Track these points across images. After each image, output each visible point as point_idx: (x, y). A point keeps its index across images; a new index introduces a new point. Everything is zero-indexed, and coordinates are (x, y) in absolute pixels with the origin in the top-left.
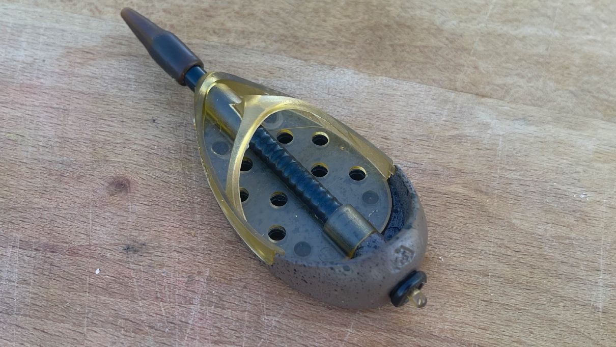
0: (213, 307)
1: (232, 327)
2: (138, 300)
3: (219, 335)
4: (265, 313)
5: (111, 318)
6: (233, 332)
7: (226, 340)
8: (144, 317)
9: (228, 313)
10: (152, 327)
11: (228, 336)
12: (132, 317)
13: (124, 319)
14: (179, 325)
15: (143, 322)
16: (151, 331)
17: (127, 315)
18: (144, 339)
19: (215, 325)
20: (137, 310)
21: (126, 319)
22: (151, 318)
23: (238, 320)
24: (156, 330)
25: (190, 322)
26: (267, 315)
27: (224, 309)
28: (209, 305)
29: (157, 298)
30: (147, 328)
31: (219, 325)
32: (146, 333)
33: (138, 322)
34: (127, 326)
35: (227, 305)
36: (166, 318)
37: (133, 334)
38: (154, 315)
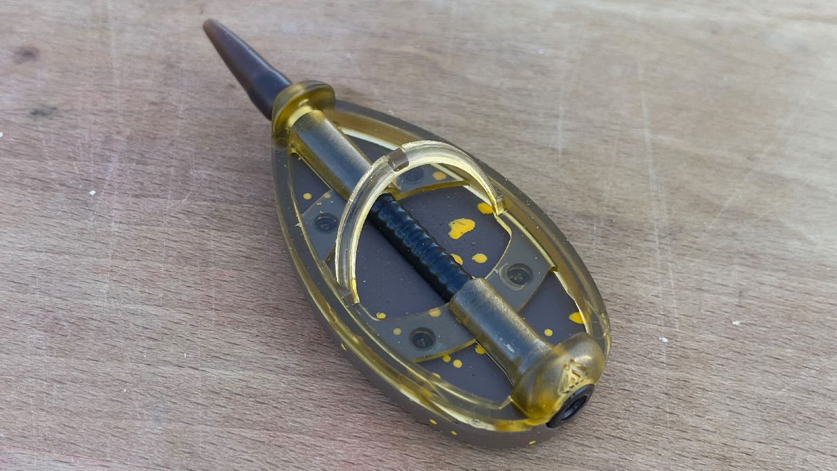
0: (134, 164)
1: (156, 181)
2: (47, 160)
3: (141, 189)
4: (194, 167)
5: (15, 178)
6: (157, 186)
7: (149, 193)
8: (54, 176)
9: (151, 169)
10: (64, 185)
11: (151, 190)
12: (39, 175)
13: (30, 178)
14: (94, 182)
15: (52, 180)
16: (62, 188)
17: (35, 174)
18: (53, 196)
19: (136, 180)
20: (46, 169)
21: (32, 178)
22: (63, 176)
23: (162, 175)
24: (68, 187)
25: (107, 178)
26: (196, 169)
27: (146, 165)
28: (129, 162)
29: (69, 158)
30: (58, 186)
31: (140, 179)
32: (57, 191)
33: (47, 180)
34: (34, 185)
35: (150, 161)
36: (79, 176)
37: (42, 192)
38: (66, 174)
